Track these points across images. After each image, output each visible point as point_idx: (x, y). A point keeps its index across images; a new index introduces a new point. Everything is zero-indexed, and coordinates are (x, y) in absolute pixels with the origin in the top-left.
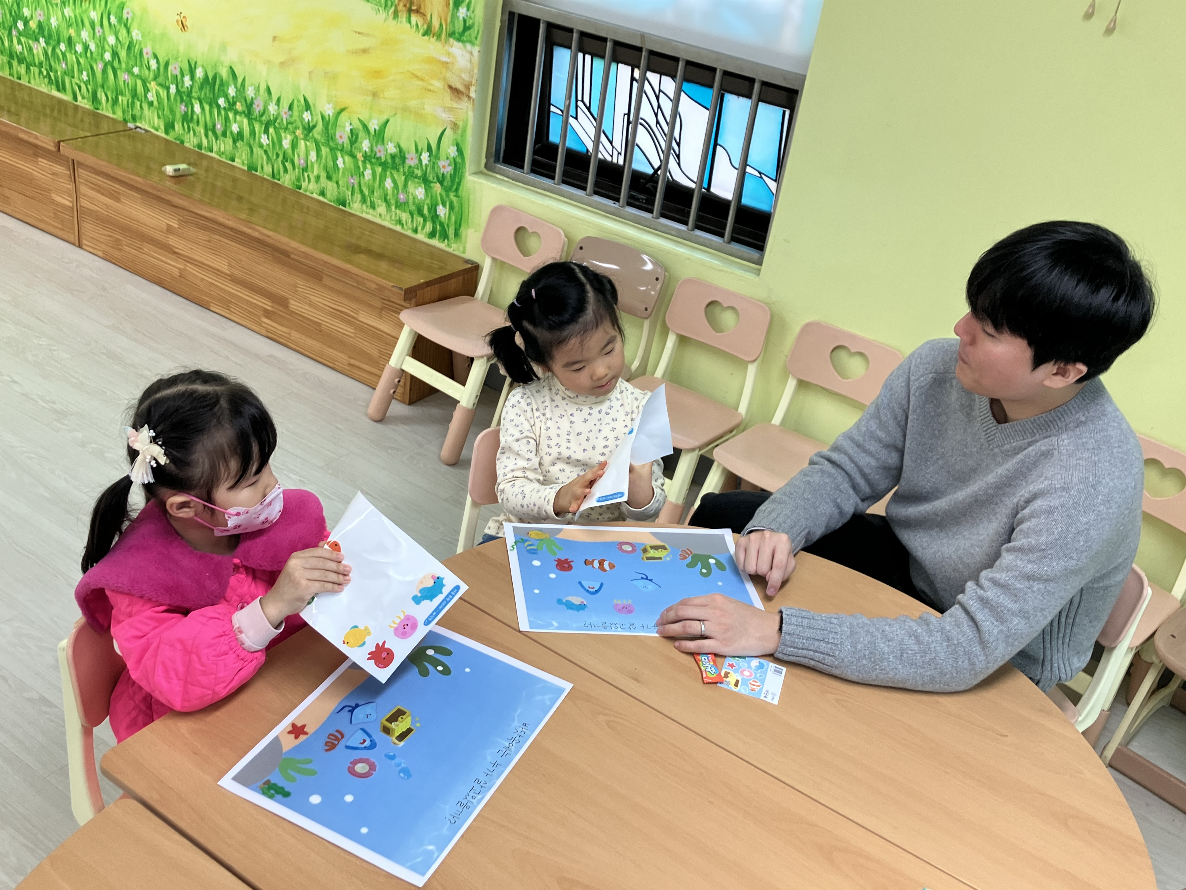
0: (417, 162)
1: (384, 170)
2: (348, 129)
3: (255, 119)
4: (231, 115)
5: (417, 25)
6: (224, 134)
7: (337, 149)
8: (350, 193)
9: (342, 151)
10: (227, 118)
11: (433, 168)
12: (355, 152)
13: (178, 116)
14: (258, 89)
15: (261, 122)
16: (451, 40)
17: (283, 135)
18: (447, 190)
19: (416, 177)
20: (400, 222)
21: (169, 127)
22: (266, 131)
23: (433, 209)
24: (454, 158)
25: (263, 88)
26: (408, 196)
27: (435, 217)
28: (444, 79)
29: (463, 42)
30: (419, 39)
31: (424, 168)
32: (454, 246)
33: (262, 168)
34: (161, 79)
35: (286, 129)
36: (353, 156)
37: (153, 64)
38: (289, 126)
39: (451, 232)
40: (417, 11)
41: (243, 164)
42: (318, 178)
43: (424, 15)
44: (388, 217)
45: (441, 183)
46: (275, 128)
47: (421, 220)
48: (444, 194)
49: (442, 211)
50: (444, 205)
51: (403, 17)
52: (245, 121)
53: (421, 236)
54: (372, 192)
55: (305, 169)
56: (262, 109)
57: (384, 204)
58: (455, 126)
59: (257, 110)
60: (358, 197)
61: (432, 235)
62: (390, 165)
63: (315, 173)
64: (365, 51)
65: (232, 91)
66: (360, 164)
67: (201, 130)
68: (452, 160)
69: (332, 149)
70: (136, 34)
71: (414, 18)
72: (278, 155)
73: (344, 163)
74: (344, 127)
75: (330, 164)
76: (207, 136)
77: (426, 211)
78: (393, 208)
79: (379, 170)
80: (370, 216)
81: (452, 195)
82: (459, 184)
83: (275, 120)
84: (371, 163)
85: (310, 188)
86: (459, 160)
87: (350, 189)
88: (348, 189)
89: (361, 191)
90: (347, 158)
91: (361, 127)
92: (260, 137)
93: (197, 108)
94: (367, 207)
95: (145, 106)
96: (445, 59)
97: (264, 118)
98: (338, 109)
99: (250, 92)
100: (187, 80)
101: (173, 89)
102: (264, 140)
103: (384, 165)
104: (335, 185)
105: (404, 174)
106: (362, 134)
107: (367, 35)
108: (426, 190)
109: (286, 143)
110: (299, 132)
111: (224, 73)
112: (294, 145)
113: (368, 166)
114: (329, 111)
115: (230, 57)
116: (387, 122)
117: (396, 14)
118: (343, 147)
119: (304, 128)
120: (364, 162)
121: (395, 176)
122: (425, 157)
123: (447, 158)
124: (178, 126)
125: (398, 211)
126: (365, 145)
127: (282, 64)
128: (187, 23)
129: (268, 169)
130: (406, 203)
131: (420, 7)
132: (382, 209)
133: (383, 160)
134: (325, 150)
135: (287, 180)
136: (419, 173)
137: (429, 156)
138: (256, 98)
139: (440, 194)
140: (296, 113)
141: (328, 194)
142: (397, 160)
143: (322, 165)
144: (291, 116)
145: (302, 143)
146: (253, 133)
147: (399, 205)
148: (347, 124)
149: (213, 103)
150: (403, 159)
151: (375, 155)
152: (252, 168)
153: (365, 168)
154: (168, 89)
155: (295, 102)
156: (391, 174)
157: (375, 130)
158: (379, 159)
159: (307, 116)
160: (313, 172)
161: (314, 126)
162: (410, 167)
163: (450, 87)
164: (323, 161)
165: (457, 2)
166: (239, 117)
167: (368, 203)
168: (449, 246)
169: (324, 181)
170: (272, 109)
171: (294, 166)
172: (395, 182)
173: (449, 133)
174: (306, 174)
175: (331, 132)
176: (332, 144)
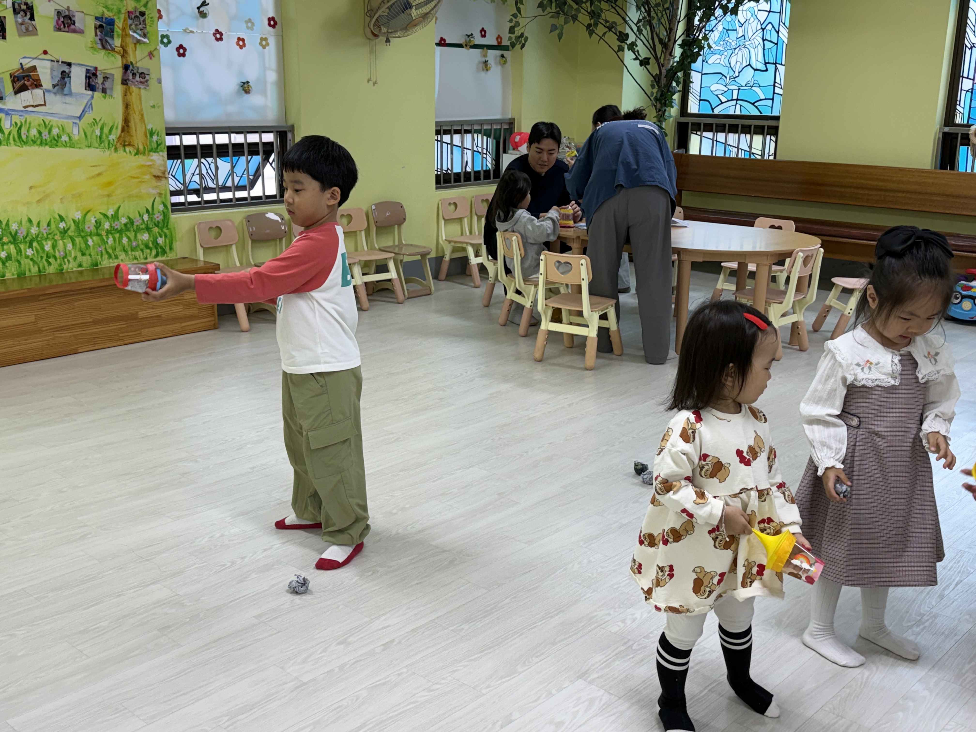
0: (141, 221)
1: (121, 234)
2: (93, 221)
3: (21, 242)
5: (130, 152)
7: (87, 235)
8: (100, 257)
11: (151, 220)
12: (99, 231)
14: (20, 222)
15: (26, 242)
16: (151, 153)
17: (44, 243)
18: (160, 228)
19: (142, 229)
20: (136, 258)
22: (31, 246)
23: (155, 241)
25: (25, 220)
26: (138, 242)
27: (156, 245)
28: (151, 173)
29: (158, 152)
30: (133, 158)
31: (146, 222)
32: (170, 255)
33: (30, 271)
35: (47, 239)
38: (49, 236)
39: (167, 249)
40: (129, 145)
42: (75, 258)
43: (133, 145)
44: (127, 259)
45: (157, 226)
46: (38, 242)
47: (150, 250)
48: (160, 231)
49: (160, 241)
50: (161, 237)
51: (121, 150)
52: (12, 247)
54: (114, 249)
55: (65, 257)
56: (25, 234)
57: (124, 253)
58: (160, 194)
59: (20, 237)
60: (106, 256)
61: (157, 255)
62: (123, 230)
63: (73, 256)
64: (99, 175)
66: (105, 237)
68: (161, 212)
69: (83, 237)
71: (127, 149)
72: (42, 257)
73: (93, 241)
74: (91, 221)
75: (83, 246)
77: (151, 245)
79: (117, 235)
81: (165, 230)
82: (168, 223)
83: (37, 237)
84: (112, 234)
85: (71, 266)
86: (166, 211)
87: (100, 254)
88: (98, 255)
89: (107, 252)
90: (95, 238)
91: (102, 216)
92: (26, 251)
96: (151, 163)
97: (28, 238)
98: (84, 212)
99: (14, 227)
102: (29, 252)
103: (120, 232)
104: (89, 257)
105: (134, 231)
106: (103, 220)
107: (99, 166)
108: (149, 234)
109: (48, 247)
110: (58, 237)
112: (54, 247)
113: (110, 236)
114: (78, 216)
116: (119, 207)
117: (116, 150)
118: (91, 232)
119: (61, 233)
120: (107, 235)
121: (128, 234)
122: (146, 217)
123: (158, 212)
125: (133, 253)
126: (107, 226)
127: (39, 201)
129: (35, 270)
130: (138, 246)
131: (130, 142)
132: (122, 256)
133: (119, 229)
134: (78, 240)
136: (143, 227)
137: (148, 215)
138: (19, 229)
139: (158, 232)
140: (53, 226)
141: (84, 265)
142: (128, 225)
143: (77, 249)
144: (50, 230)
145: (60, 243)
146: (19, 252)
147: (133, 249)
148: (93, 219)
150: (132, 223)
151: (113, 228)
153: (108, 238)
155: (52, 220)
156: (124, 235)
157: (112, 215)
158: (116, 230)
159: (62, 225)
160: (71, 256)
161: (68, 229)
162: (137, 226)
163: (155, 176)
164: (78, 247)
165: (152, 134)
166: (5, 247)
167: (113, 257)
168: (167, 256)
169: (80, 258)
170: (34, 231)
171: (56, 259)
172: (129, 238)
173: (158, 199)
174: (66, 260)
175: (81, 227)
176: (82, 234)
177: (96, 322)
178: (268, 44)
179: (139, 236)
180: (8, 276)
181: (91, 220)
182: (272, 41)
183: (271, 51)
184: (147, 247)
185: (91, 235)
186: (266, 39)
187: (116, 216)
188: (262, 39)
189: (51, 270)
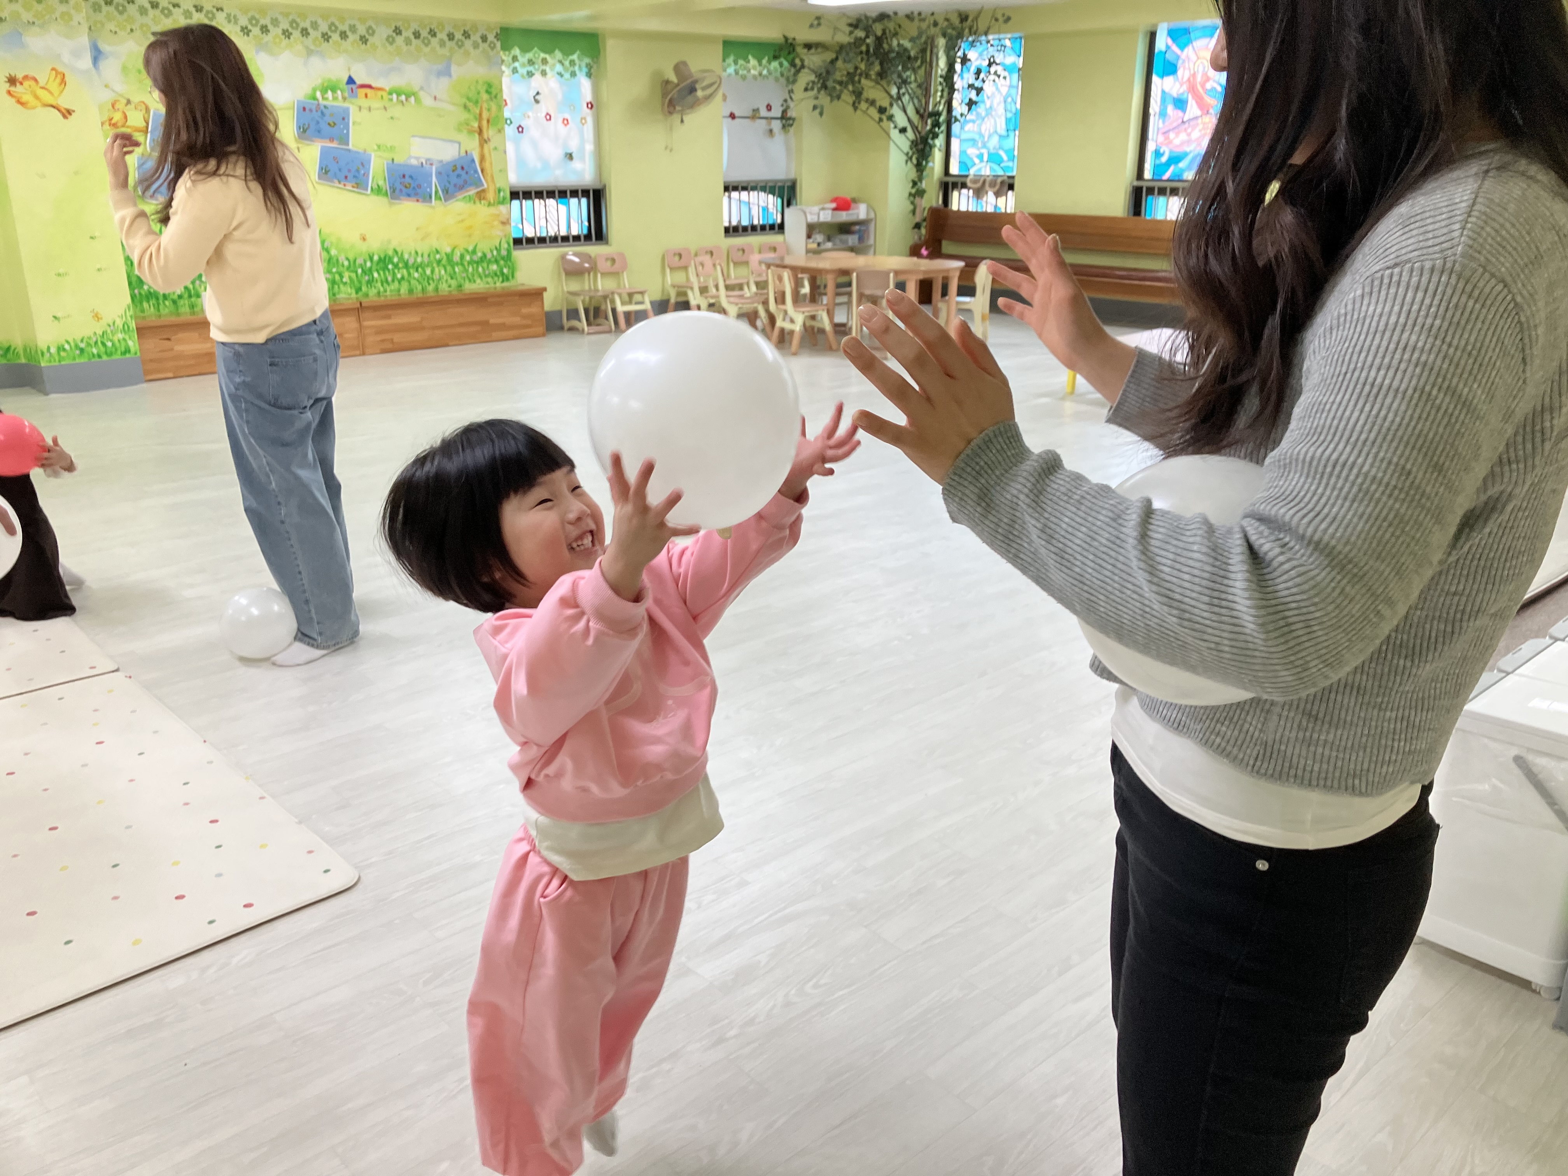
0: (492, 255)
1: (478, 265)
2: (459, 254)
3: (410, 268)
4: (396, 271)
5: (484, 204)
6: (393, 281)
7: (455, 264)
8: (462, 281)
10: (394, 274)
11: (499, 255)
12: (463, 262)
13: (364, 282)
14: (410, 254)
15: (414, 268)
16: (499, 205)
18: (506, 261)
19: (493, 261)
20: (488, 283)
21: (359, 290)
23: (501, 271)
24: (507, 248)
25: (413, 252)
26: (490, 271)
27: (502, 274)
28: (499, 220)
29: (504, 204)
30: (486, 208)
31: (495, 257)
32: (513, 282)
33: (416, 289)
34: (352, 268)
35: (428, 266)
36: (462, 264)
37: (346, 263)
38: (429, 264)
39: (510, 277)
40: (484, 199)
41: (405, 291)
44: (482, 283)
45: (503, 260)
46: (422, 268)
47: (497, 278)
48: (505, 263)
49: (505, 271)
50: (506, 268)
51: (477, 202)
52: (405, 271)
53: (498, 284)
54: (473, 276)
56: (413, 261)
57: (480, 279)
58: (505, 236)
59: (411, 263)
60: (467, 281)
61: (503, 281)
62: (480, 262)
64: (462, 221)
65: (396, 260)
66: (466, 267)
67: (379, 284)
69: (452, 266)
70: (333, 252)
71: (482, 202)
72: (424, 279)
73: (459, 269)
75: (452, 272)
76: (382, 285)
77: (499, 273)
78: (484, 279)
79: (475, 265)
80: (473, 286)
82: (510, 257)
84: (471, 264)
85: (444, 286)
87: (463, 279)
89: (468, 278)
90: (460, 267)
91: (465, 251)
92: (414, 274)
93: (376, 275)
94: (471, 283)
95: (341, 286)
96: (498, 212)
97: (415, 265)
99: (406, 256)
100: (369, 264)
101: (360, 271)
102: (416, 275)
103: (477, 263)
105: (487, 263)
106: (466, 254)
107: (463, 214)
109: (428, 272)
110: (435, 265)
111: (390, 253)
112: (432, 272)
113: (470, 266)
115: (394, 244)
116: (476, 246)
117: (474, 203)
118: (457, 262)
119: (437, 262)
120: (468, 265)
121: (483, 265)
122: (495, 253)
124: (364, 289)
125: (486, 279)
126: (468, 258)
127: (423, 239)
128: (367, 237)
129: (419, 288)
130: (490, 274)
131: (484, 197)
132: (478, 281)
133: (477, 261)
134: (449, 268)
136: (493, 259)
138: (410, 258)
140: (432, 256)
141: (453, 286)
142: (483, 258)
144: (430, 259)
145: (437, 270)
146: (409, 274)
147: (486, 276)
149: (385, 268)
150: (485, 257)
154: (356, 272)
155: (431, 252)
156: (481, 265)
159: (438, 256)
160: (444, 279)
161: (442, 259)
162: (489, 259)
163: (502, 222)
164: (448, 273)
165: (499, 191)
169: (449, 280)
170: (419, 260)
171: (433, 281)
172: (483, 268)
173: (504, 241)
174: (440, 282)
175: (450, 259)
176: (451, 263)
177: (462, 325)
178: (586, 122)
179: (490, 267)
180: (402, 291)
181: (457, 254)
182: (590, 120)
183: (589, 129)
184: (496, 274)
185: (457, 264)
186: (585, 119)
187: (474, 252)
188: (582, 119)
189: (431, 288)
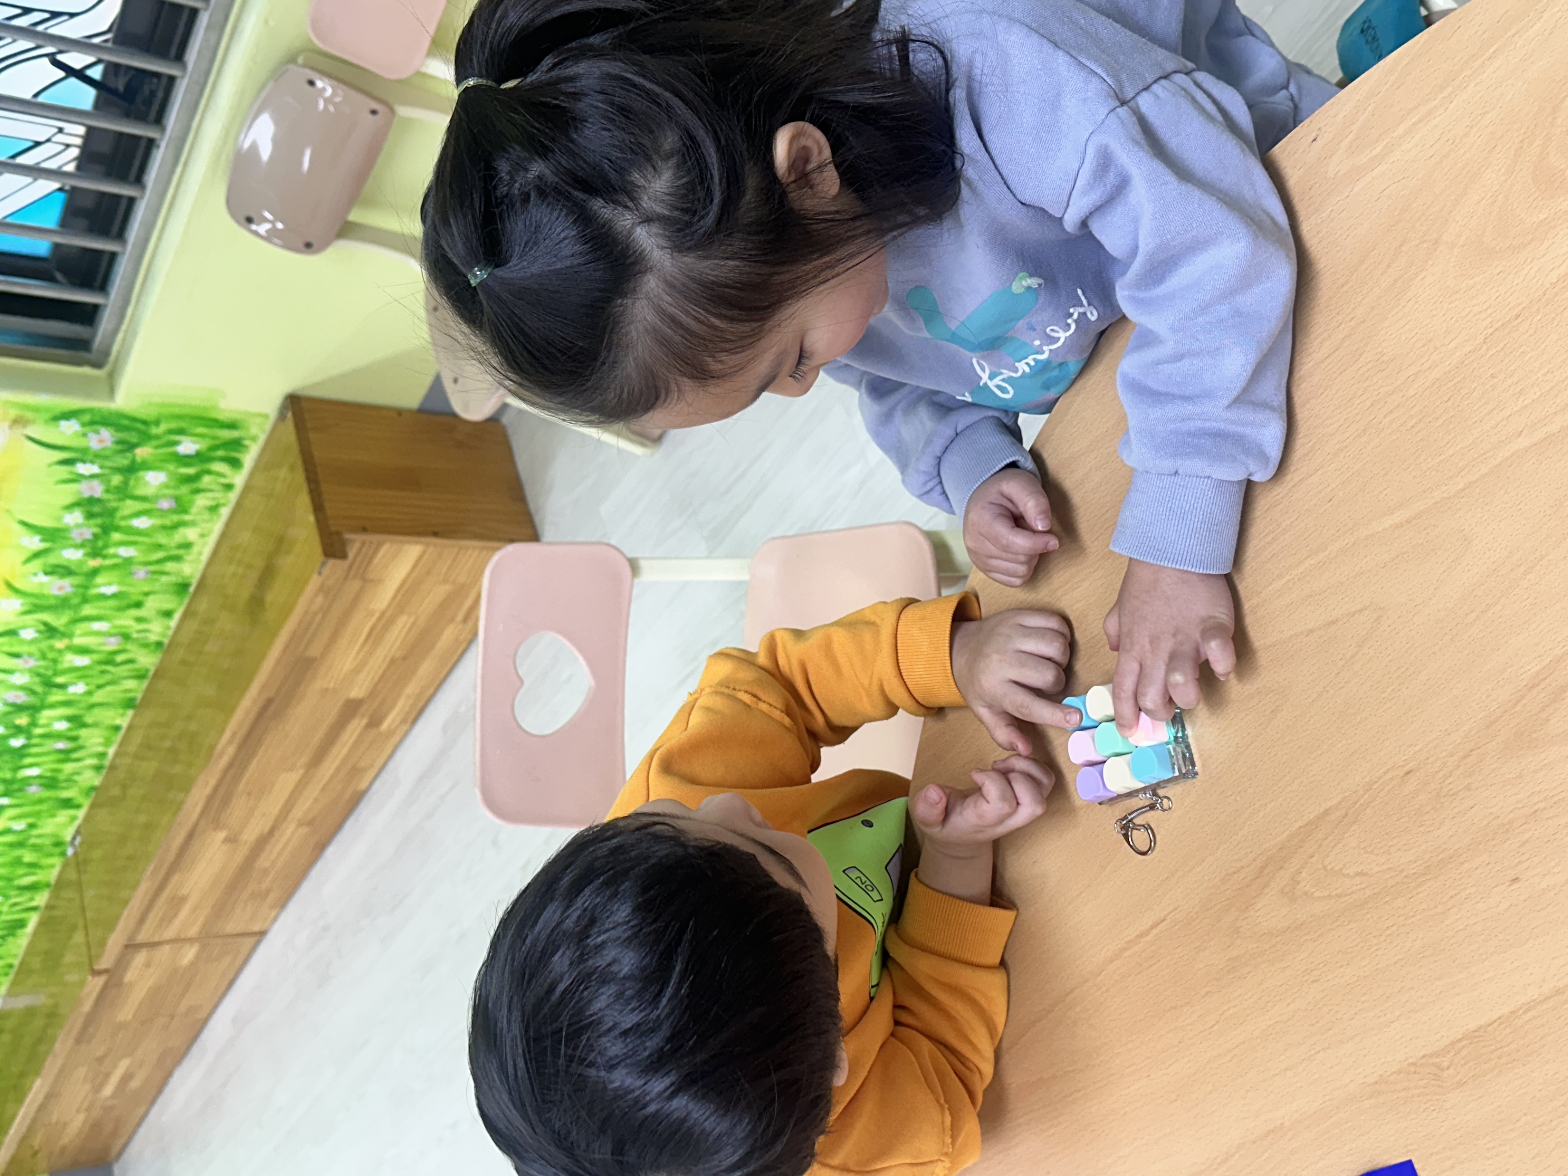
0: (95, 483)
1: (117, 529)
2: (45, 579)
4: (38, 731)
6: (74, 739)
8: (164, 579)
9: (86, 587)
10: (45, 736)
11: (106, 458)
13: (48, 794)
15: (46, 694)
18: (146, 438)
19: (126, 483)
20: (213, 509)
21: (67, 804)
22: (62, 687)
23: (185, 460)
24: (83, 425)
26: (164, 496)
27: (200, 457)
31: (107, 471)
33: (129, 691)
35: (55, 661)
36: (95, 572)
38: (51, 655)
39: (227, 434)
41: (122, 715)
42: (139, 620)
46: (56, 674)
47: (206, 479)
48: (155, 443)
49: (187, 446)
50: (177, 443)
52: (46, 714)
53: (239, 479)
55: (126, 637)
59: (24, 698)
61: (235, 463)
62: (107, 520)
63: (131, 623)
66: (108, 562)
67: (69, 767)
68: (87, 429)
69: (85, 600)
72: (103, 672)
73: (110, 584)
74: (41, 584)
76: (79, 760)
78: (187, 518)
80: (204, 550)
81: (155, 431)
82: (134, 419)
83: (38, 675)
84: (106, 546)
85: (158, 630)
86: (87, 418)
87: (155, 577)
88: (157, 580)
89: (159, 562)
92: (75, 694)
93: (32, 772)
94: (187, 554)
95: (35, 832)
97: (39, 689)
102: (78, 689)
103: (107, 529)
105: (122, 500)
106: (52, 560)
108: (149, 469)
109: (79, 661)
110: (59, 644)
112: (84, 651)
113: (112, 551)
118: (78, 586)
119: (51, 637)
120: (105, 557)
122: (85, 469)
123: (85, 435)
124: (65, 794)
125: (194, 510)
126: (72, 555)
129: (131, 684)
130: (177, 499)
132: (190, 534)
133: (97, 530)
134: (88, 610)
135: (148, 660)
136: (116, 479)
137: (84, 462)
139: (157, 447)
140: (24, 649)
141: (168, 606)
142: (96, 509)
144: (30, 655)
145: (78, 640)
146: (67, 704)
147: (181, 506)
148: (36, 580)
149: (21, 753)
150: (92, 501)
151: (88, 540)
152: (129, 704)
153: (115, 556)
156: (124, 518)
157: (42, 540)
158: (96, 536)
159: (28, 634)
161: (45, 624)
162: (107, 491)
164: (108, 612)
166: (42, 721)
167: (181, 552)
168: (254, 439)
170: (21, 679)
171: (121, 651)
172: (138, 514)
174: (135, 635)
175: (53, 602)
176: (75, 601)
179: (146, 491)
181: (41, 580)
187: (54, 532)
